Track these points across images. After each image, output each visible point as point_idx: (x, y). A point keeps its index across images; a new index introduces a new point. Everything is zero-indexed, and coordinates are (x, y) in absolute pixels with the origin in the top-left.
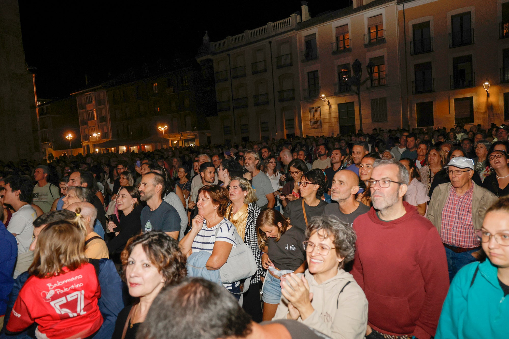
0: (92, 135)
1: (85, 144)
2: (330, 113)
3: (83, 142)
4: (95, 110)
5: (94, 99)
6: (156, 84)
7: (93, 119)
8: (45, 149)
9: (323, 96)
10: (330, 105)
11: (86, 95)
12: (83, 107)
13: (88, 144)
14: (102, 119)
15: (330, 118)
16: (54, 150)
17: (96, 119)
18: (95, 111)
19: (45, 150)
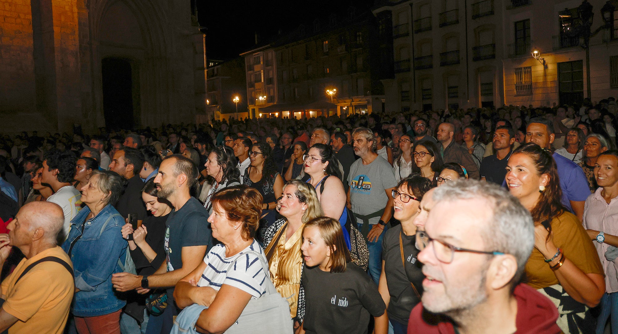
0: (258, 98)
1: (251, 108)
2: (545, 75)
3: (249, 106)
4: (262, 71)
5: (262, 60)
6: (327, 42)
7: (261, 80)
8: (213, 112)
9: (536, 52)
10: (545, 64)
11: (255, 55)
12: (251, 68)
13: (254, 107)
14: (269, 81)
15: (545, 82)
16: (222, 113)
17: (263, 81)
18: (262, 73)
19: (214, 113)
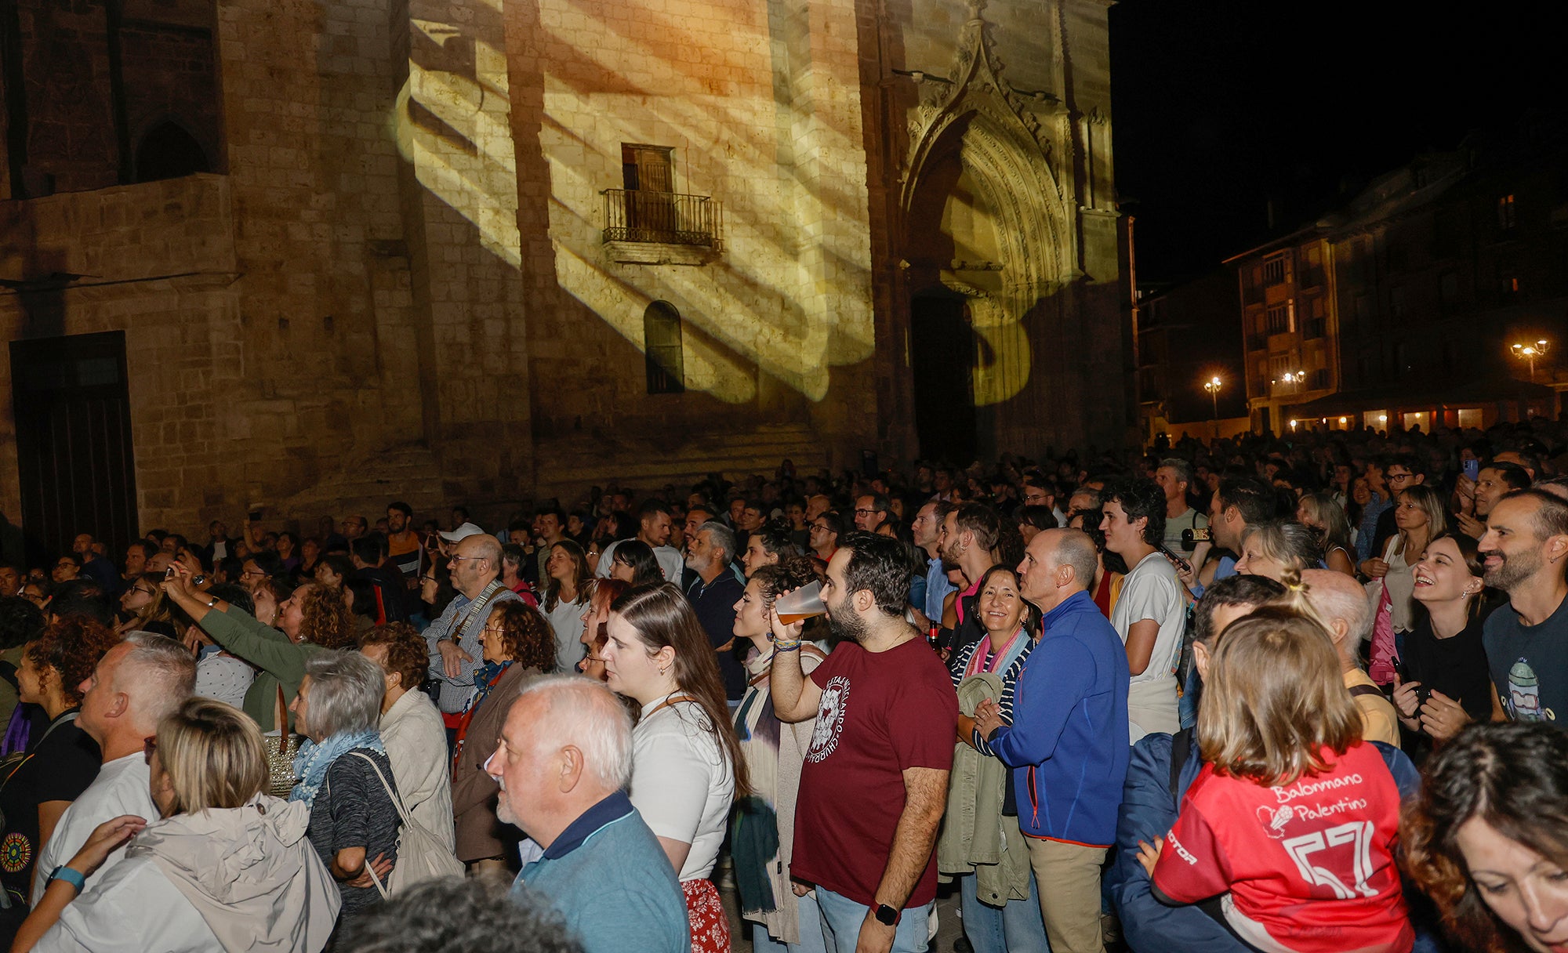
0: (1278, 378)
1: (1256, 404)
3: (1252, 400)
4: (1291, 301)
5: (1289, 269)
6: (1511, 199)
7: (1285, 328)
8: (1147, 419)
11: (1267, 260)
12: (1256, 295)
13: (1266, 404)
14: (1313, 326)
16: (1170, 423)
17: (1292, 329)
18: (1291, 307)
19: (1148, 423)
